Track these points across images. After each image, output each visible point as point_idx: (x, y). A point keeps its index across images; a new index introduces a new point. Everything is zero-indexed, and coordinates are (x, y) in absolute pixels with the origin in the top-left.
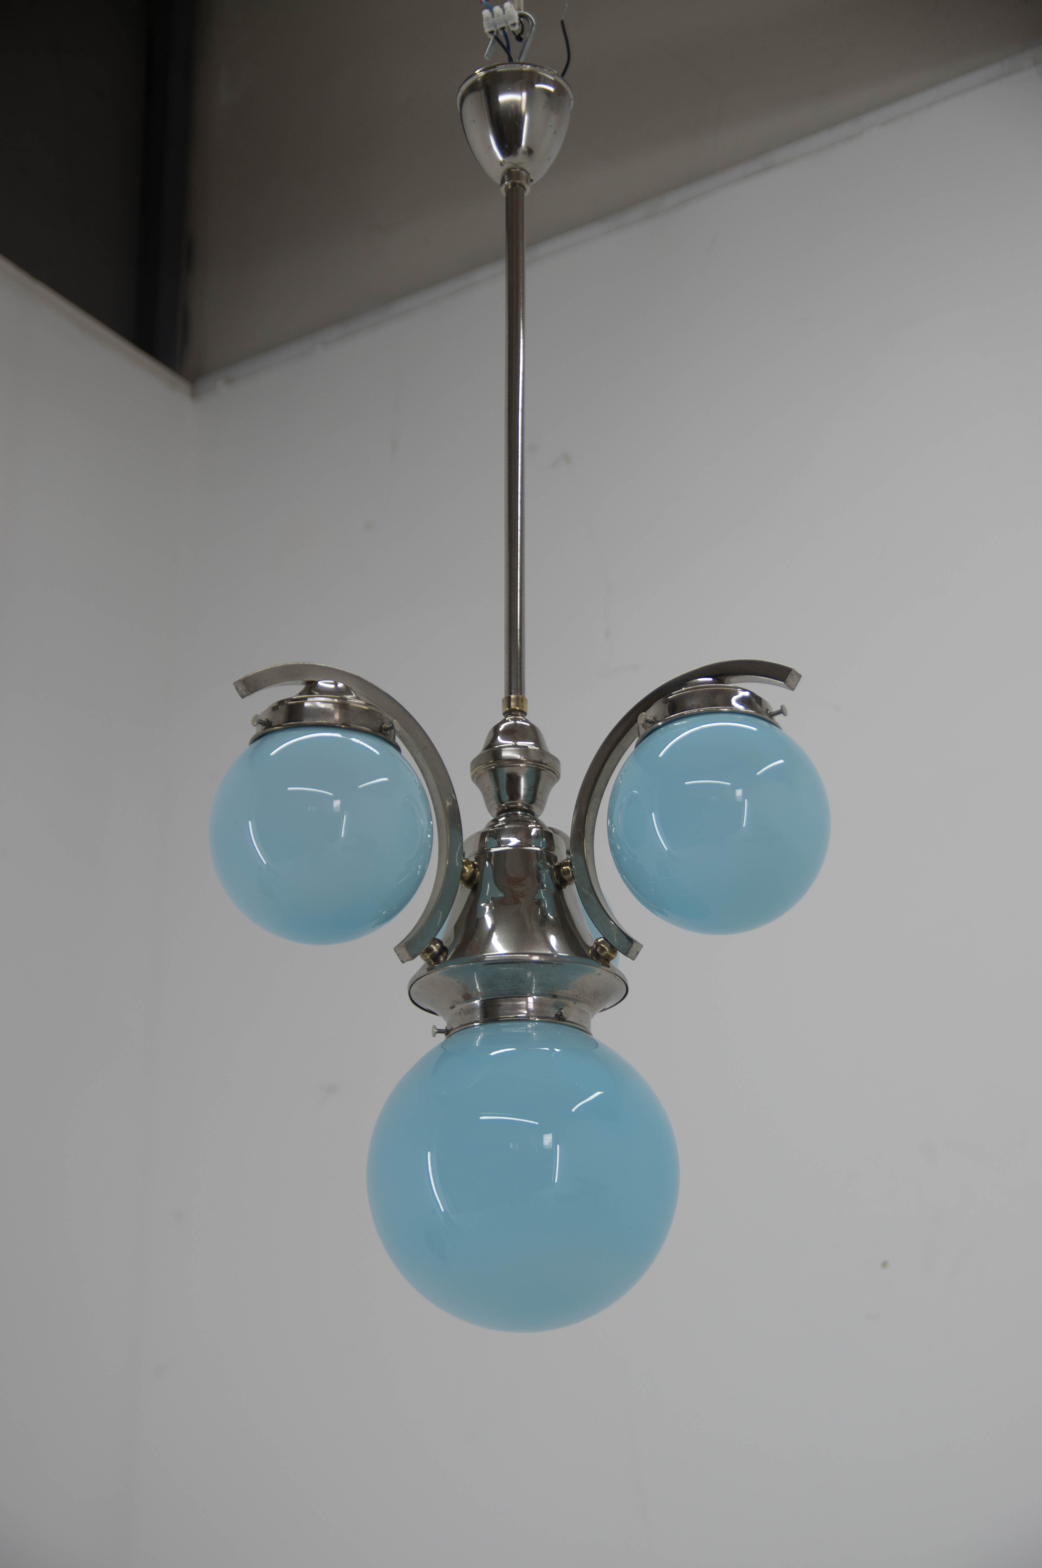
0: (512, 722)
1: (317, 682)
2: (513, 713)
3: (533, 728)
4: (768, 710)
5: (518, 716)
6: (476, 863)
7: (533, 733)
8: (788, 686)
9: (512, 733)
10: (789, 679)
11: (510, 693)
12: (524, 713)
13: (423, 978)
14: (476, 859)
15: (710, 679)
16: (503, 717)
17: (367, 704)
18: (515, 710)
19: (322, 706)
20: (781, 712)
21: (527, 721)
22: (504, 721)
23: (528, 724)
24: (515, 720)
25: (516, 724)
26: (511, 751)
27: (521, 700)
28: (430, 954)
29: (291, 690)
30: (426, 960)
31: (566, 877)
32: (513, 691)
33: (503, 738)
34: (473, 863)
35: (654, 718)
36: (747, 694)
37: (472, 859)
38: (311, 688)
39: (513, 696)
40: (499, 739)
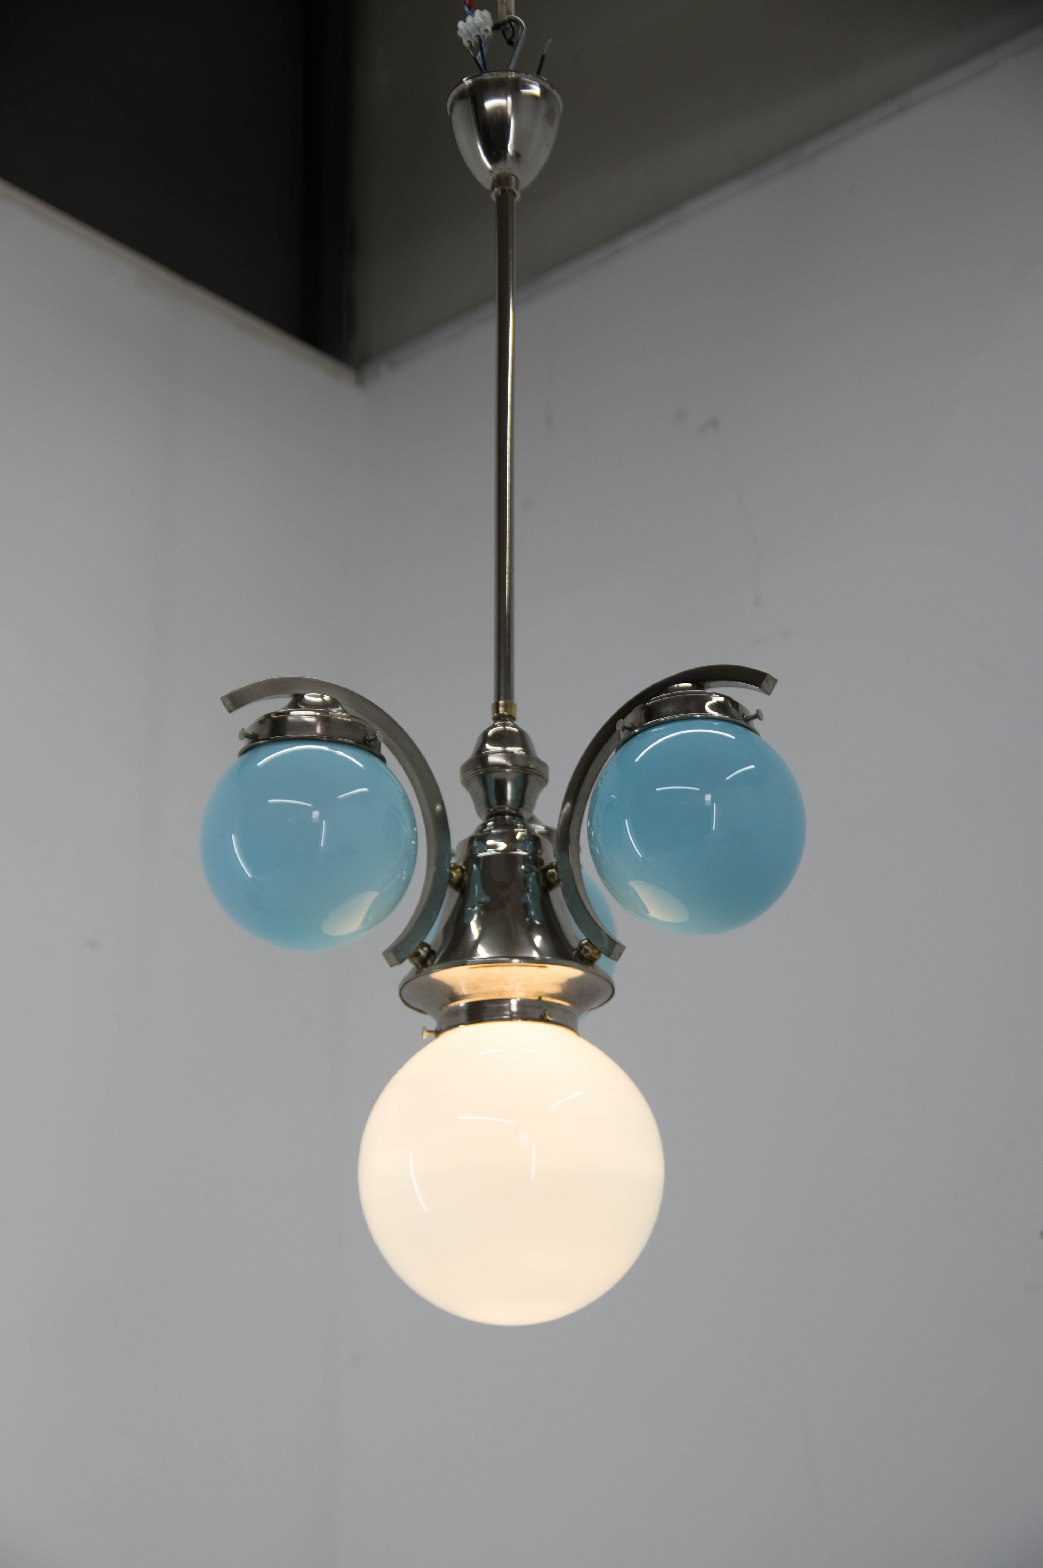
0: (501, 728)
1: (303, 696)
2: (502, 718)
3: (522, 734)
4: (744, 715)
5: (507, 721)
6: (463, 867)
7: (521, 739)
8: (764, 691)
9: (501, 739)
10: (764, 684)
11: (499, 699)
12: (512, 718)
13: (412, 982)
14: (465, 863)
15: (690, 685)
16: (491, 722)
17: (351, 716)
18: (503, 715)
19: (307, 719)
20: (757, 716)
21: (515, 726)
22: (494, 726)
23: (516, 730)
24: (504, 725)
25: (505, 730)
26: (498, 756)
27: (509, 706)
28: (418, 958)
29: (277, 704)
30: (414, 963)
31: (552, 880)
32: (501, 697)
33: (491, 745)
34: (461, 868)
35: (632, 725)
36: (722, 699)
37: (461, 864)
38: (298, 701)
39: (501, 702)
40: (487, 746)
